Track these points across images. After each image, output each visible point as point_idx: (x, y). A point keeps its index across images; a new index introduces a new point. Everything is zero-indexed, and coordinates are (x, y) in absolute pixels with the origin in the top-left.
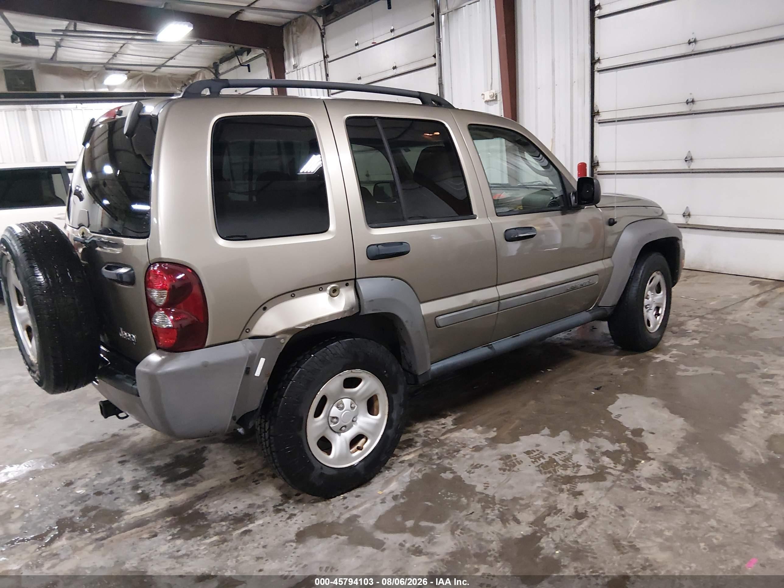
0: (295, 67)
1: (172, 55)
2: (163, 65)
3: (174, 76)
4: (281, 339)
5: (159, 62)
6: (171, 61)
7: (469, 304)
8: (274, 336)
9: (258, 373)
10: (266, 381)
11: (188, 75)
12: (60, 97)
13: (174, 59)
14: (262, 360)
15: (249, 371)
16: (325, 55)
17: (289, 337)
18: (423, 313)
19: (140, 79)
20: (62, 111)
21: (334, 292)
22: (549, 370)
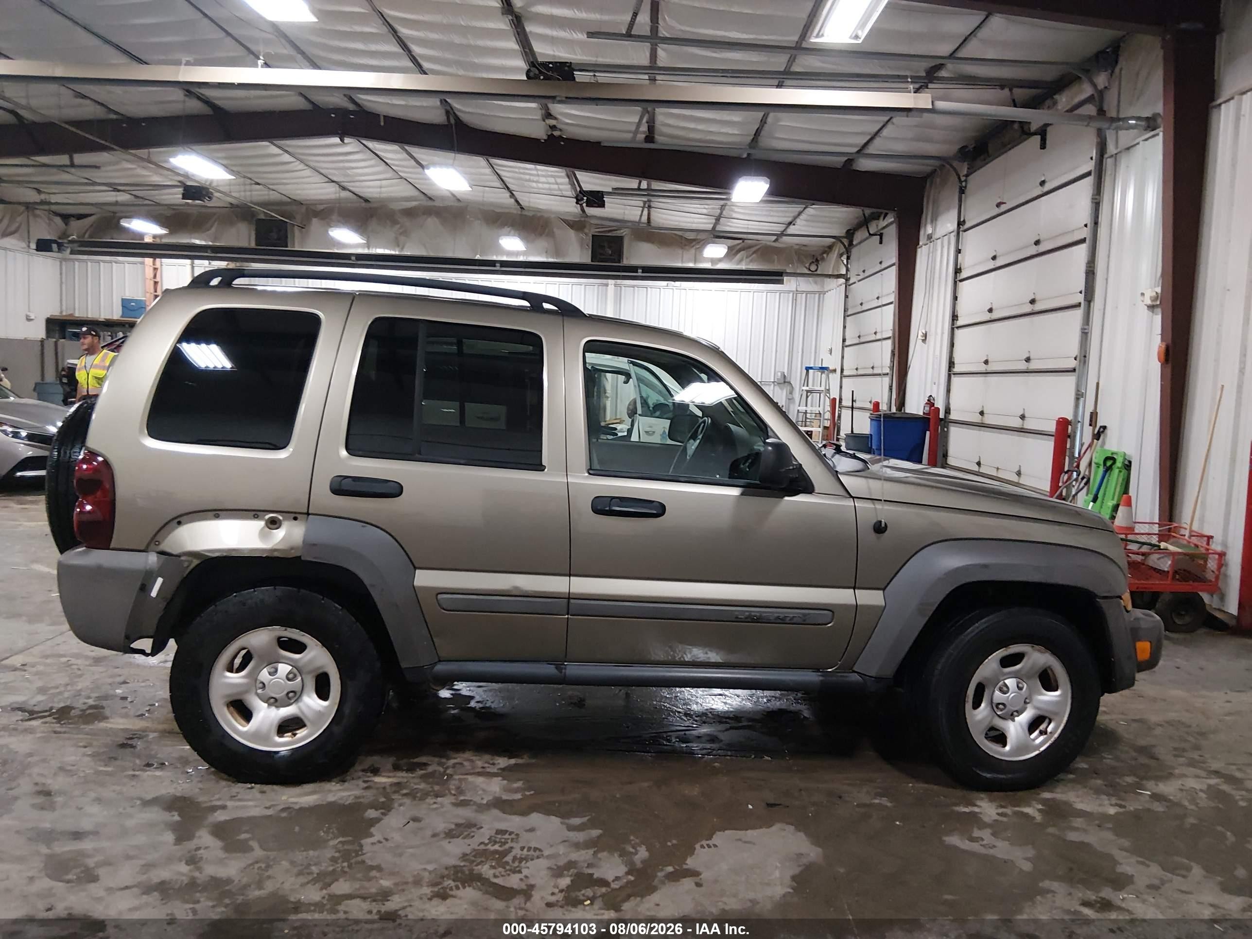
0: (930, 237)
1: (790, 219)
2: (783, 234)
3: (803, 248)
4: (185, 561)
5: (778, 228)
6: (792, 227)
7: (508, 591)
8: (178, 556)
9: (154, 594)
10: (162, 605)
11: (823, 246)
12: (637, 272)
13: (794, 225)
14: (160, 581)
15: (145, 588)
16: (962, 220)
17: (196, 562)
18: (415, 584)
19: (754, 252)
20: (649, 289)
21: (273, 524)
22: (766, 758)
